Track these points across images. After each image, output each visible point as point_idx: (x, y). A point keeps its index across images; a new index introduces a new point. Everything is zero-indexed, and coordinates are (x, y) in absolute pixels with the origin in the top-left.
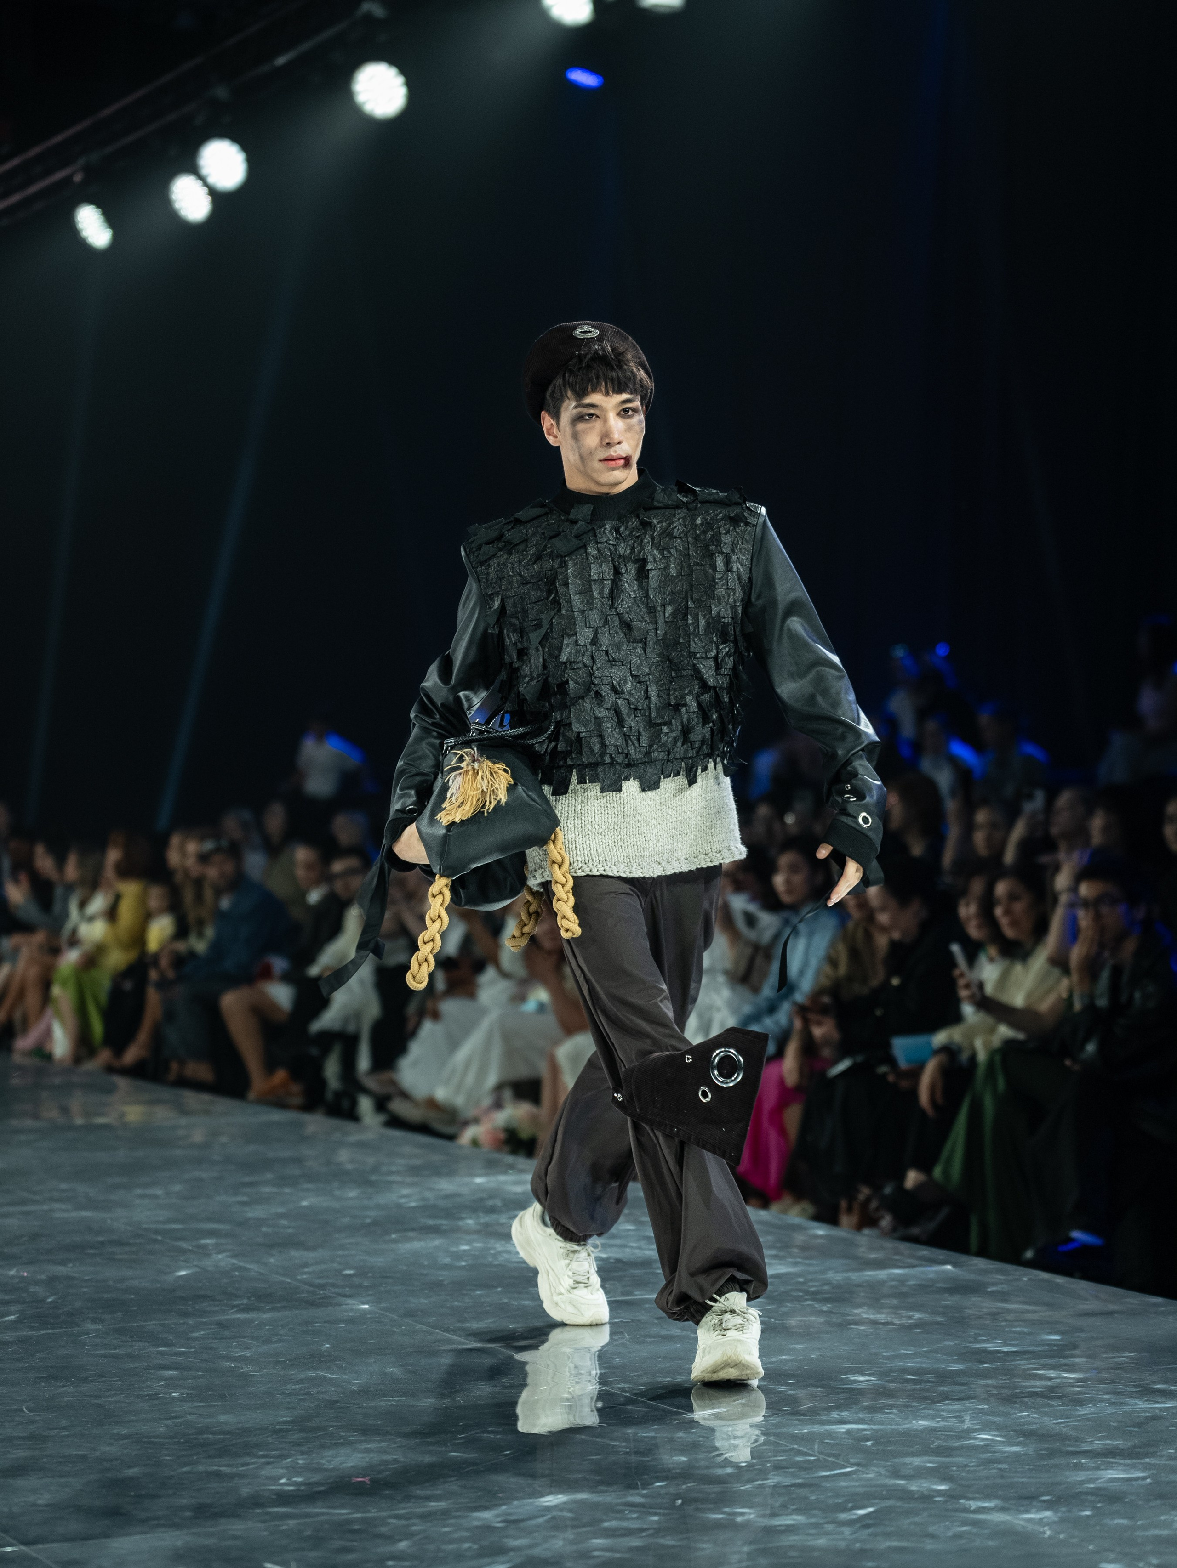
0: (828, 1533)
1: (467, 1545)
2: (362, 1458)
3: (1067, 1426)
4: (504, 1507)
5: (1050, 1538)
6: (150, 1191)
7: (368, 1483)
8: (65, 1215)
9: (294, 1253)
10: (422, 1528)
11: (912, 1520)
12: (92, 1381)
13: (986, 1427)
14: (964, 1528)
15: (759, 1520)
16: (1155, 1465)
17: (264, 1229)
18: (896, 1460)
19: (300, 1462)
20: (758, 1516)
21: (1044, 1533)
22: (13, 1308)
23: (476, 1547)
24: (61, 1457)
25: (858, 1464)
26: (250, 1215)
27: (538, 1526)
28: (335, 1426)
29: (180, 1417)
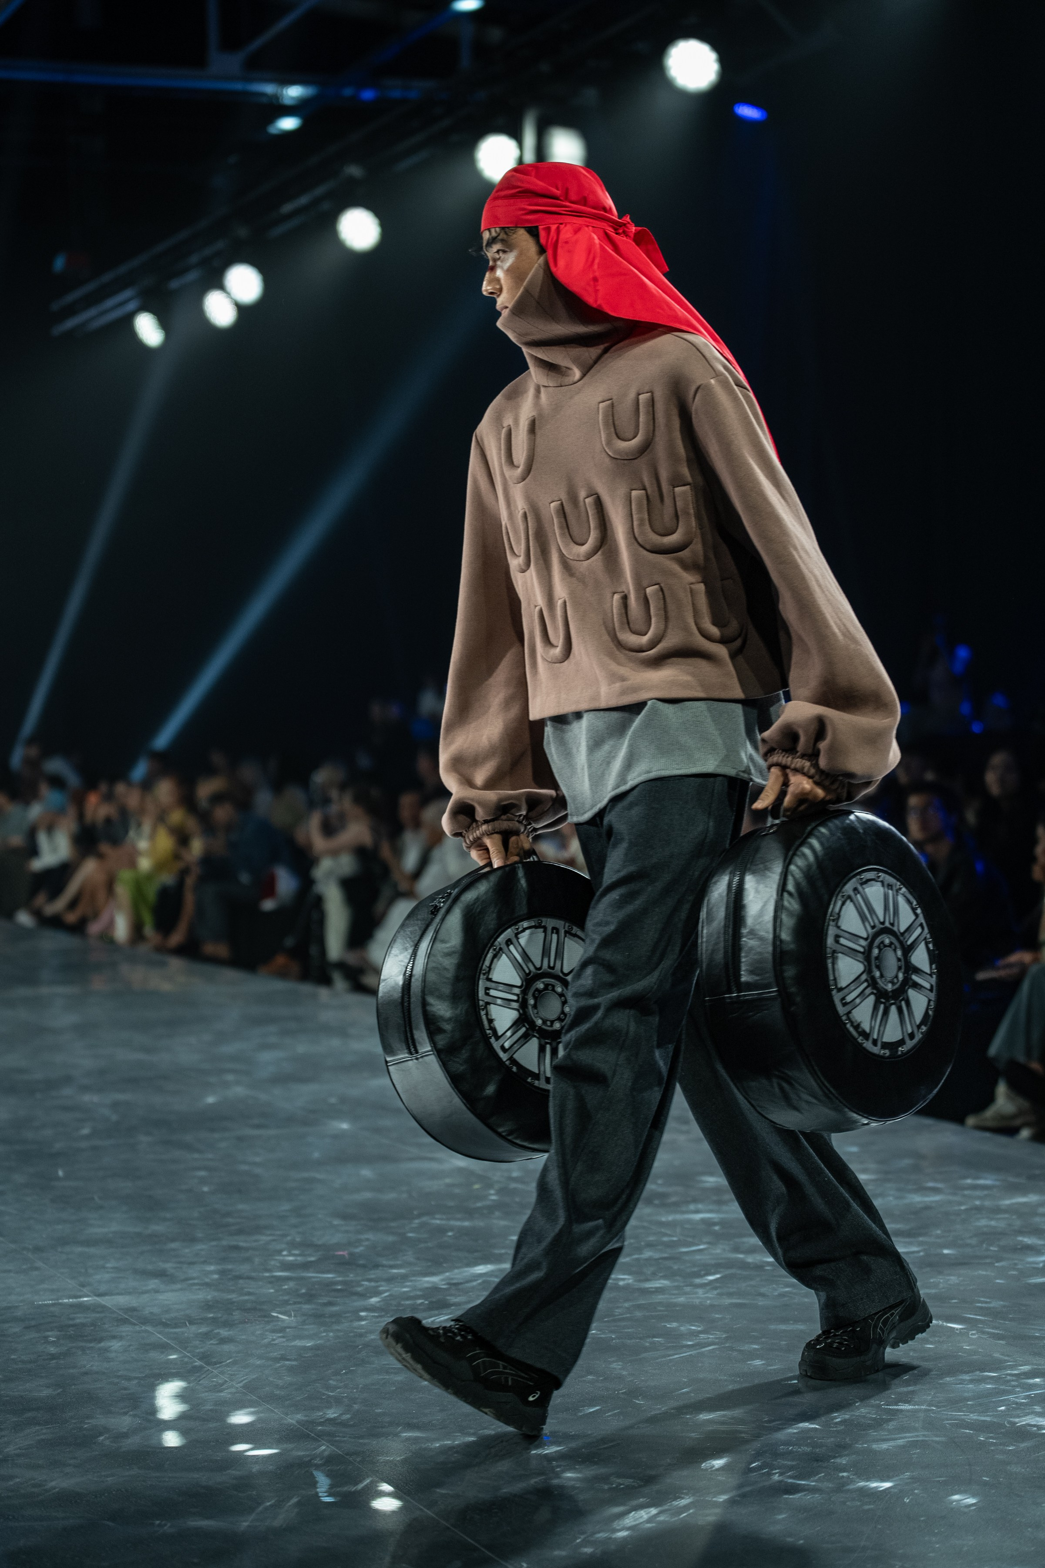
0: (686, 1293)
1: (420, 1301)
2: (343, 1237)
4: (447, 1274)
6: (187, 1040)
7: (347, 1256)
8: (125, 1057)
9: (293, 1087)
10: (387, 1288)
12: (145, 1179)
14: (787, 1289)
15: (635, 1283)
19: (297, 1239)
20: (635, 1281)
22: (89, 1124)
23: (427, 1302)
24: (122, 1233)
25: (709, 1243)
27: (473, 1288)
28: (323, 1213)
29: (209, 1206)
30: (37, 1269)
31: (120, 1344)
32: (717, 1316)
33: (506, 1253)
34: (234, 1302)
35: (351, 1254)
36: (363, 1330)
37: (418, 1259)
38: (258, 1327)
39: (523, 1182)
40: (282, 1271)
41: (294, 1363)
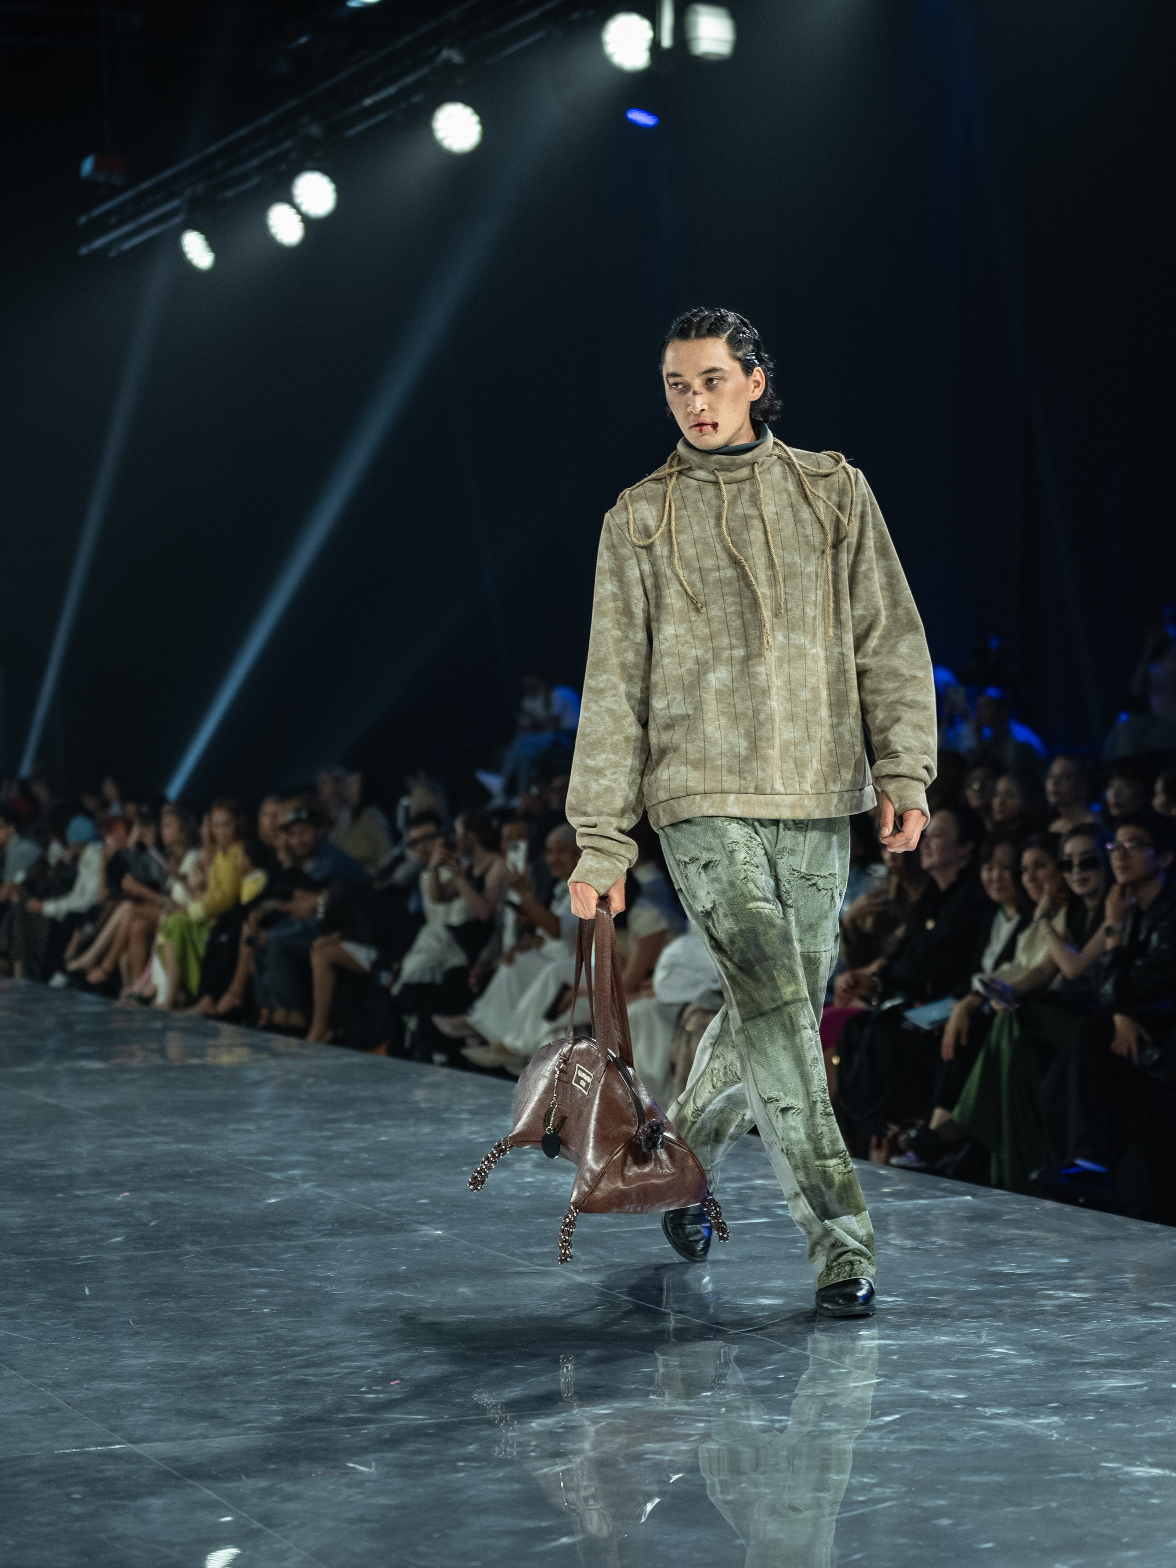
0: (857, 1438)
3: (1074, 1340)
4: (564, 1415)
5: (1057, 1440)
6: (242, 1126)
8: (166, 1147)
9: (374, 1184)
11: (933, 1425)
12: (191, 1298)
13: (1000, 1342)
14: (980, 1433)
15: (796, 1426)
16: (1151, 1374)
17: (347, 1161)
18: (919, 1372)
19: (379, 1372)
20: (794, 1423)
21: (1052, 1436)
22: (122, 1230)
24: (163, 1366)
25: (885, 1376)
26: (334, 1148)
27: (596, 1431)
28: (411, 1340)
29: (270, 1331)
30: (57, 1409)
32: (895, 1465)
33: (636, 1389)
36: (461, 1484)
38: (329, 1481)
40: (361, 1412)
41: (375, 1525)
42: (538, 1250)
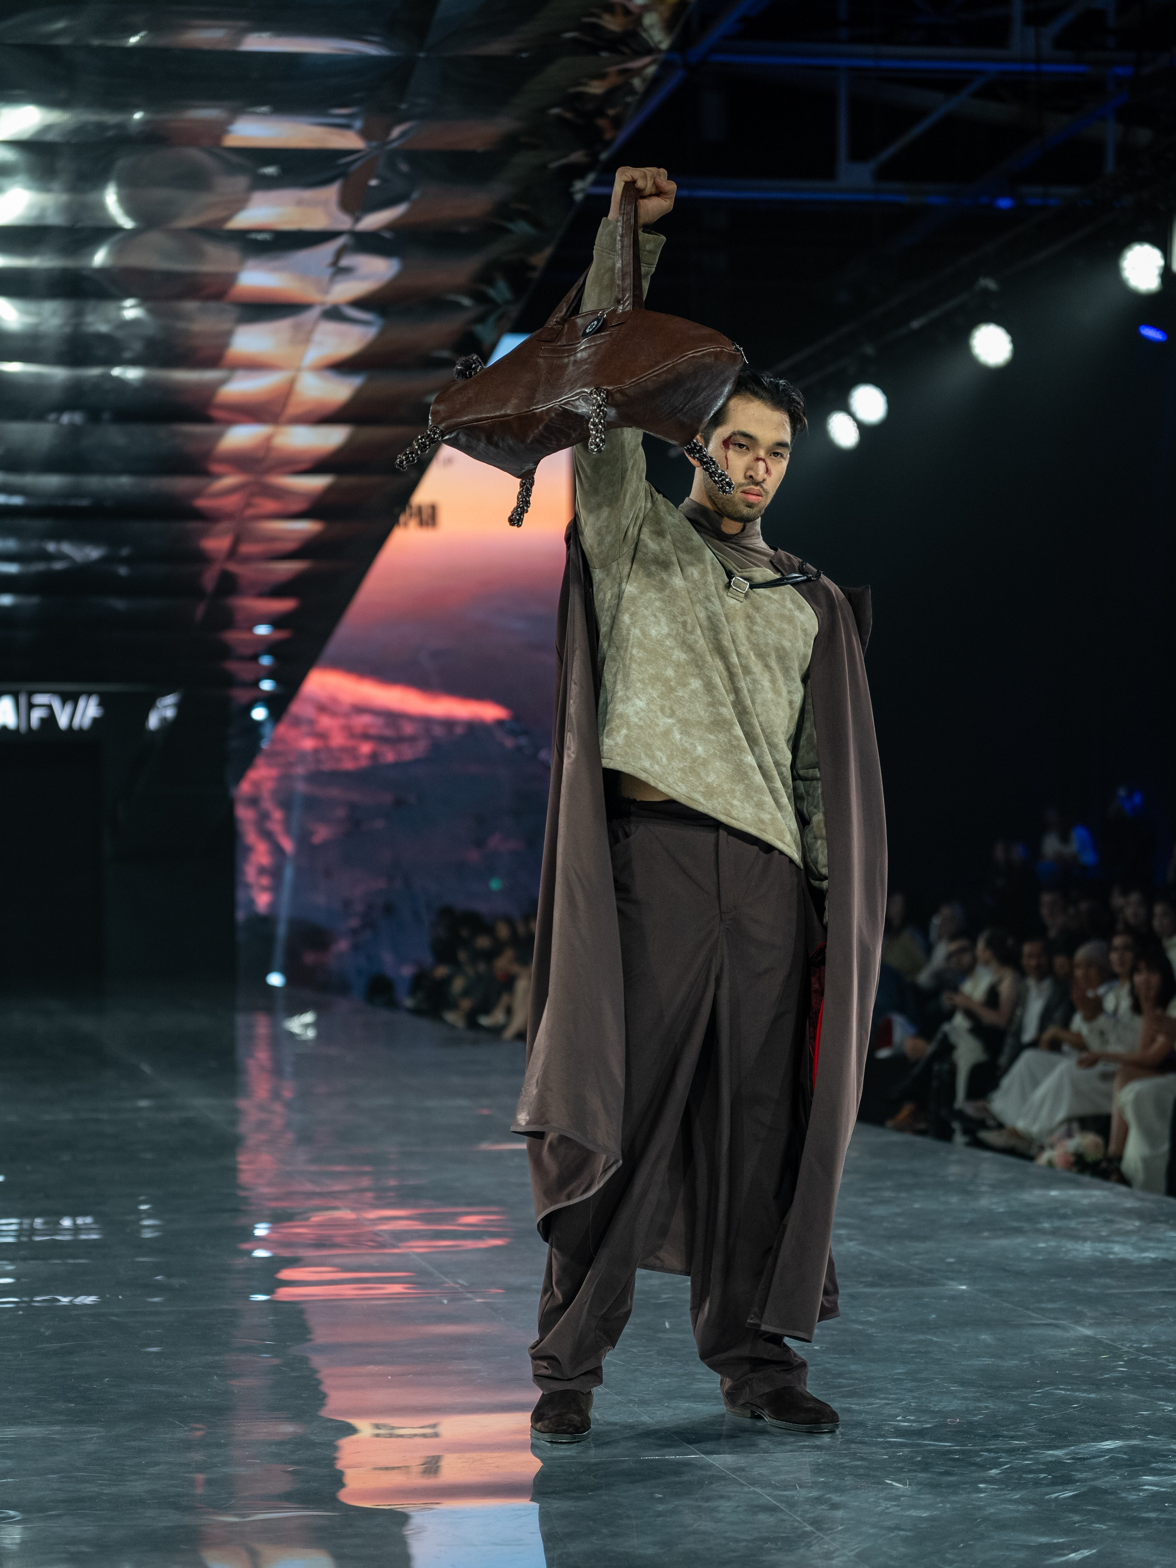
1: (1043, 1475)
2: (961, 1404)
4: (1072, 1448)
7: (964, 1424)
9: (908, 1244)
10: (1008, 1460)
17: (885, 1224)
19: (912, 1404)
23: (1050, 1477)
26: (874, 1213)
27: (1099, 1464)
28: (940, 1378)
30: (643, 1422)
31: (728, 1504)
34: (846, 1467)
35: (971, 1423)
36: (982, 1503)
37: (1041, 1430)
38: (871, 1494)
39: (1154, 1355)
40: (896, 1437)
41: (908, 1534)
42: (1050, 1306)
